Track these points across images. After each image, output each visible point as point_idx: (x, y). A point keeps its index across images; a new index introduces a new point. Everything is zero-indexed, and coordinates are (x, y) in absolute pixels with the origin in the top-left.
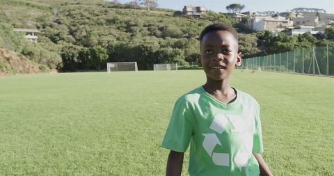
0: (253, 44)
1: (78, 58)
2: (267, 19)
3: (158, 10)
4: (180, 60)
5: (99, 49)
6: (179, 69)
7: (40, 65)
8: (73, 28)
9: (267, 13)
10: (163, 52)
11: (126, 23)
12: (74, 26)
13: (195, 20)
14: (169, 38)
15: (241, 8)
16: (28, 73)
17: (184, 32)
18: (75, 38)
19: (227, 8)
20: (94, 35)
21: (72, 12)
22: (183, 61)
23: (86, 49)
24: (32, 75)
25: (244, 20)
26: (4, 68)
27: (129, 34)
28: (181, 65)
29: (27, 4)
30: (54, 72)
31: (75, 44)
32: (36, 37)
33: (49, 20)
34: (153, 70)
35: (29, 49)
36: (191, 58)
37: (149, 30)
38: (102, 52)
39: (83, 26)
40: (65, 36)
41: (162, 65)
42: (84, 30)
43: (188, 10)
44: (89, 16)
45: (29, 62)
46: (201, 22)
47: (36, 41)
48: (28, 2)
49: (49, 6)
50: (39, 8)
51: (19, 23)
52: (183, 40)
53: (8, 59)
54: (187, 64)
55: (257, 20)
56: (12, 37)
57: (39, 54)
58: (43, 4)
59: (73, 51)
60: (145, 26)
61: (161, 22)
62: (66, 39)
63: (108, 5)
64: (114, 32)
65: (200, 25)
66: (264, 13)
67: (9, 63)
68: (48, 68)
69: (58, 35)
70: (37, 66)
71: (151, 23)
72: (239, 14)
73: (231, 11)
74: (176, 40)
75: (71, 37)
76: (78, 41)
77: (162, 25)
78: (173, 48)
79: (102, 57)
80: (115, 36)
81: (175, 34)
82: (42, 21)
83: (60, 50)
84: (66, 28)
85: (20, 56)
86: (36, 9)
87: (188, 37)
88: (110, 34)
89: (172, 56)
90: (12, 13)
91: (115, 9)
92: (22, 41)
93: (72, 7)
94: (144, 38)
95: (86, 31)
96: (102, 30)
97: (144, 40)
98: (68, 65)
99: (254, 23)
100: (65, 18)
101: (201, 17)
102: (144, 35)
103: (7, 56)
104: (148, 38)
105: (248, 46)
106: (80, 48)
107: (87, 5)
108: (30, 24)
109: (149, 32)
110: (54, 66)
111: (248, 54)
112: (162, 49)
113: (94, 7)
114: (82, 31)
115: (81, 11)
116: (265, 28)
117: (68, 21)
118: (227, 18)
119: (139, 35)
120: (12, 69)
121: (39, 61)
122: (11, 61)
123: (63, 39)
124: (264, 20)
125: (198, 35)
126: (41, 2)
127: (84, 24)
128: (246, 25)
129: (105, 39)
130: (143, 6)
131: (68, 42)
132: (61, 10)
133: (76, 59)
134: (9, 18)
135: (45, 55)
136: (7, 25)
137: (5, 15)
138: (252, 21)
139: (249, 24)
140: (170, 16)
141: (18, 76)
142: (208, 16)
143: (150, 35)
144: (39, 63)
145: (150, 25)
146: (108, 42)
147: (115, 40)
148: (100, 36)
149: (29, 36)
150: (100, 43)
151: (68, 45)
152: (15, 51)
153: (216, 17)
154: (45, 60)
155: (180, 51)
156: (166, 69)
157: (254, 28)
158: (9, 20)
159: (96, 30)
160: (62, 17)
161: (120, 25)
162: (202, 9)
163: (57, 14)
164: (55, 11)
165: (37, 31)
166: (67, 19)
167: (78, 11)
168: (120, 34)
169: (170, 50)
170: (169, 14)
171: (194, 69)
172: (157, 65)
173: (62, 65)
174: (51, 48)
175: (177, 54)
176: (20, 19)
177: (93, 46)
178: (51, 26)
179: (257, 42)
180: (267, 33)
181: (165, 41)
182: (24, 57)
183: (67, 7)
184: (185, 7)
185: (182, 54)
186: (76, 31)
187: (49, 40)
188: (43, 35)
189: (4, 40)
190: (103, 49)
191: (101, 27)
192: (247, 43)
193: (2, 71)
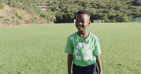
1: (62, 17)
4: (105, 18)
5: (71, 14)
6: (104, 22)
7: (47, 20)
8: (61, 5)
10: (98, 15)
11: (82, 3)
12: (61, 4)
14: (101, 9)
16: (43, 23)
17: (108, 6)
18: (61, 9)
20: (69, 8)
22: (107, 19)
23: (66, 14)
24: (44, 25)
26: (34, 22)
27: (83, 7)
28: (106, 20)
30: (53, 23)
31: (61, 12)
32: (46, 9)
33: (51, 2)
34: (93, 22)
35: (43, 14)
36: (110, 17)
37: (92, 5)
39: (64, 4)
40: (57, 9)
41: (97, 20)
45: (43, 20)
46: (115, 1)
47: (46, 11)
51: (40, 4)
52: (107, 10)
53: (35, 18)
54: (108, 20)
56: (37, 10)
57: (47, 16)
59: (60, 15)
60: (90, 4)
62: (58, 10)
64: (77, 6)
65: (115, 3)
67: (36, 20)
68: (50, 22)
69: (54, 8)
70: (46, 21)
71: (93, 2)
74: (104, 9)
75: (60, 9)
76: (62, 11)
77: (98, 3)
78: (102, 13)
79: (72, 17)
80: (78, 8)
81: (103, 7)
82: (48, 3)
83: (55, 14)
84: (58, 5)
85: (40, 17)
87: (109, 8)
88: (76, 7)
89: (102, 17)
92: (40, 11)
94: (90, 9)
95: (66, 6)
96: (72, 6)
97: (90, 10)
98: (59, 20)
102: (90, 8)
103: (35, 17)
104: (91, 9)
105: (137, 12)
106: (63, 13)
108: (44, 4)
109: (92, 6)
110: (53, 21)
111: (138, 15)
112: (98, 13)
114: (64, 7)
119: (88, 8)
120: (37, 22)
121: (47, 19)
122: (36, 19)
123: (57, 10)
125: (114, 7)
127: (65, 3)
128: (137, 2)
129: (73, 9)
131: (59, 11)
133: (61, 18)
134: (36, 2)
135: (49, 16)
136: (35, 5)
137: (34, 1)
139: (139, 1)
141: (39, 24)
143: (93, 7)
145: (93, 3)
146: (75, 11)
147: (77, 10)
148: (71, 8)
149: (43, 9)
151: (58, 12)
152: (38, 15)
154: (49, 18)
155: (106, 14)
156: (99, 22)
158: (36, 3)
159: (70, 6)
160: (56, 1)
161: (80, 3)
165: (46, 7)
166: (58, 1)
168: (80, 7)
169: (101, 14)
171: (111, 22)
172: (95, 20)
173: (56, 21)
174: (52, 13)
175: (104, 16)
176: (40, 2)
177: (68, 13)
178: (52, 5)
181: (99, 10)
182: (41, 17)
185: (106, 16)
186: (62, 6)
187: (51, 10)
188: (49, 8)
189: (34, 11)
190: (72, 14)
191: (72, 5)
192: (137, 11)
193: (33, 23)
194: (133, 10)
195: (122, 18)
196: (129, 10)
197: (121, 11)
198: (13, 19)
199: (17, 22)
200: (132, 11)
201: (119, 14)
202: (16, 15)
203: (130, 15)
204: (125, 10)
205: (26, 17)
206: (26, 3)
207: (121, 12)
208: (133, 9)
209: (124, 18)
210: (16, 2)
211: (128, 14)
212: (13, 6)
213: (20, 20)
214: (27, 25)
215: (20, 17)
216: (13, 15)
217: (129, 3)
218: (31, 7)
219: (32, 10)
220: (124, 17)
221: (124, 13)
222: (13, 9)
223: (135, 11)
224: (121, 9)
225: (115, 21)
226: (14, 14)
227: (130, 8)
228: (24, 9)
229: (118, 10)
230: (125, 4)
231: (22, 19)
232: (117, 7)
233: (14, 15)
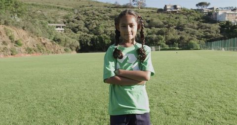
0: (217, 31)
1: (90, 43)
2: (228, 12)
3: (146, 8)
4: (161, 44)
5: (105, 37)
6: (161, 50)
7: (65, 48)
8: (88, 23)
9: (227, 8)
10: (150, 38)
12: (88, 21)
13: (172, 15)
14: (154, 28)
15: (207, 5)
16: (57, 53)
17: (165, 23)
18: (89, 29)
19: (197, 5)
20: (102, 27)
21: (87, 12)
22: (165, 44)
23: (96, 36)
24: (60, 55)
25: (210, 14)
26: (42, 50)
28: (163, 47)
29: (58, 8)
30: (75, 53)
31: (88, 33)
32: (63, 29)
33: (71, 17)
35: (58, 37)
36: (170, 42)
38: (106, 39)
39: (94, 21)
40: (82, 28)
42: (95, 24)
43: (168, 7)
44: (98, 14)
45: (58, 46)
46: (177, 16)
47: (63, 32)
48: (59, 6)
49: (72, 8)
50: (65, 9)
51: (53, 20)
52: (164, 29)
53: (44, 44)
54: (167, 47)
55: (220, 13)
56: (47, 30)
57: (64, 40)
58: (68, 7)
59: (87, 38)
61: (148, 16)
62: (83, 30)
63: (111, 6)
65: (176, 18)
66: (225, 8)
67: (45, 47)
68: (70, 50)
69: (77, 27)
70: (63, 49)
72: (206, 9)
73: (200, 8)
74: (159, 29)
75: (86, 28)
76: (91, 31)
77: (149, 19)
78: (157, 35)
79: (106, 42)
81: (158, 25)
82: (67, 18)
83: (79, 37)
84: (83, 22)
85: (51, 42)
86: (63, 10)
87: (168, 27)
88: (113, 26)
89: (156, 41)
90: (48, 13)
91: (116, 9)
92: (53, 32)
93: (87, 8)
95: (96, 25)
96: (107, 23)
98: (84, 48)
99: (218, 16)
100: (82, 16)
101: (178, 12)
103: (44, 42)
105: (213, 33)
106: (91, 36)
107: (97, 6)
108: (59, 21)
110: (74, 48)
111: (213, 38)
112: (149, 36)
113: (102, 8)
114: (93, 25)
115: (93, 11)
116: (226, 19)
117: (84, 18)
118: (196, 12)
120: (47, 50)
122: (46, 45)
123: (81, 30)
124: (225, 13)
125: (175, 25)
126: (67, 6)
127: (95, 19)
128: (211, 17)
129: (109, 29)
130: (136, 6)
131: (84, 32)
132: (80, 11)
133: (89, 44)
134: (47, 17)
135: (68, 41)
136: (44, 21)
137: (43, 15)
138: (216, 14)
139: (214, 16)
140: (155, 12)
141: (51, 55)
142: (182, 12)
144: (64, 46)
146: (111, 31)
148: (105, 27)
149: (59, 29)
150: (105, 32)
151: (83, 34)
152: (49, 39)
153: (189, 12)
154: (68, 44)
155: (162, 37)
157: (218, 19)
158: (46, 19)
159: (103, 24)
160: (81, 16)
162: (178, 7)
163: (77, 13)
164: (76, 11)
165: (64, 25)
166: (84, 16)
167: (91, 11)
169: (155, 36)
170: (154, 11)
171: (172, 50)
173: (80, 48)
174: (72, 36)
175: (160, 39)
176: (53, 18)
177: (100, 34)
178: (73, 22)
179: (220, 29)
180: (228, 23)
181: (151, 30)
182: (54, 42)
183: (84, 9)
184: (166, 6)
185: (164, 39)
186: (89, 25)
187: (72, 31)
188: (67, 28)
189: (42, 31)
190: (107, 36)
191: (107, 21)
192: (212, 31)
193: (41, 52)
194: (205, 30)
195: (190, 44)
196: (200, 29)
197: (187, 31)
198: (4, 46)
199: (11, 51)
200: (204, 32)
201: (184, 36)
202: (10, 38)
203: (202, 37)
204: (193, 30)
205: (28, 43)
206: (29, 19)
207: (187, 33)
208: (205, 28)
209: (193, 43)
210: (12, 16)
211: (198, 36)
212: (6, 23)
213: (16, 48)
214: (29, 55)
215: (16, 42)
216: (4, 39)
217: (199, 18)
218: (37, 25)
219: (39, 30)
220: (192, 41)
221: (192, 35)
222: (5, 29)
223: (210, 32)
224: (186, 28)
225: (178, 48)
226: (6, 36)
227: (202, 26)
228: (25, 29)
229: (182, 30)
230: (193, 21)
231: (20, 45)
232: (181, 26)
233: (7, 39)
